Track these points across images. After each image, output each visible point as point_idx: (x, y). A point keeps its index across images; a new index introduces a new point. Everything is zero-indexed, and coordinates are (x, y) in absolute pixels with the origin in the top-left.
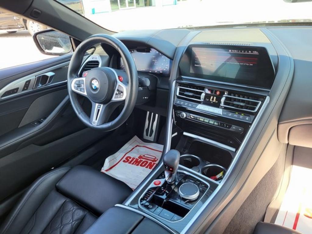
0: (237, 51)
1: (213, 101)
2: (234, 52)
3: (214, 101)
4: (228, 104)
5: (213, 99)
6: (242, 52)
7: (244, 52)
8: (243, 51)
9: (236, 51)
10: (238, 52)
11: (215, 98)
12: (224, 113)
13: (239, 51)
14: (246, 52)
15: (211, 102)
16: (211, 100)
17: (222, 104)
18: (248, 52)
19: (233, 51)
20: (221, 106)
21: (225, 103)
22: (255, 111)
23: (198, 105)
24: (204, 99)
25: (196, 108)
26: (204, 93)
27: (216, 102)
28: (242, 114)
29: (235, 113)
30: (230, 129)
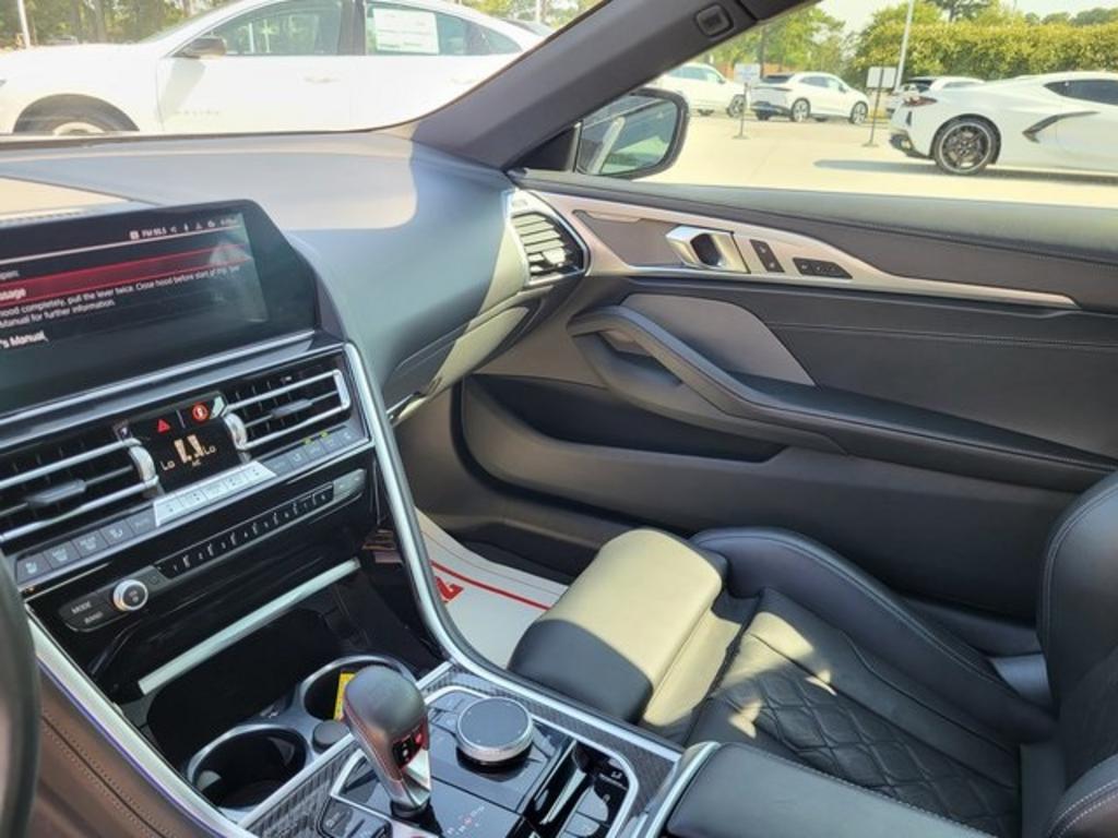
0: (164, 230)
1: (196, 456)
2: (153, 236)
3: (200, 451)
4: (263, 430)
5: (190, 450)
6: (182, 230)
7: (190, 230)
8: (186, 228)
9: (157, 231)
10: (169, 233)
11: (193, 440)
12: (276, 467)
13: (173, 229)
14: (199, 226)
15: (189, 463)
16: (185, 458)
17: (242, 444)
18: (205, 226)
19: (149, 233)
20: (242, 451)
21: (252, 434)
22: (346, 403)
23: (151, 507)
24: (158, 470)
25: (158, 523)
26: (135, 445)
27: (213, 449)
28: (324, 433)
29: (303, 444)
30: (335, 501)
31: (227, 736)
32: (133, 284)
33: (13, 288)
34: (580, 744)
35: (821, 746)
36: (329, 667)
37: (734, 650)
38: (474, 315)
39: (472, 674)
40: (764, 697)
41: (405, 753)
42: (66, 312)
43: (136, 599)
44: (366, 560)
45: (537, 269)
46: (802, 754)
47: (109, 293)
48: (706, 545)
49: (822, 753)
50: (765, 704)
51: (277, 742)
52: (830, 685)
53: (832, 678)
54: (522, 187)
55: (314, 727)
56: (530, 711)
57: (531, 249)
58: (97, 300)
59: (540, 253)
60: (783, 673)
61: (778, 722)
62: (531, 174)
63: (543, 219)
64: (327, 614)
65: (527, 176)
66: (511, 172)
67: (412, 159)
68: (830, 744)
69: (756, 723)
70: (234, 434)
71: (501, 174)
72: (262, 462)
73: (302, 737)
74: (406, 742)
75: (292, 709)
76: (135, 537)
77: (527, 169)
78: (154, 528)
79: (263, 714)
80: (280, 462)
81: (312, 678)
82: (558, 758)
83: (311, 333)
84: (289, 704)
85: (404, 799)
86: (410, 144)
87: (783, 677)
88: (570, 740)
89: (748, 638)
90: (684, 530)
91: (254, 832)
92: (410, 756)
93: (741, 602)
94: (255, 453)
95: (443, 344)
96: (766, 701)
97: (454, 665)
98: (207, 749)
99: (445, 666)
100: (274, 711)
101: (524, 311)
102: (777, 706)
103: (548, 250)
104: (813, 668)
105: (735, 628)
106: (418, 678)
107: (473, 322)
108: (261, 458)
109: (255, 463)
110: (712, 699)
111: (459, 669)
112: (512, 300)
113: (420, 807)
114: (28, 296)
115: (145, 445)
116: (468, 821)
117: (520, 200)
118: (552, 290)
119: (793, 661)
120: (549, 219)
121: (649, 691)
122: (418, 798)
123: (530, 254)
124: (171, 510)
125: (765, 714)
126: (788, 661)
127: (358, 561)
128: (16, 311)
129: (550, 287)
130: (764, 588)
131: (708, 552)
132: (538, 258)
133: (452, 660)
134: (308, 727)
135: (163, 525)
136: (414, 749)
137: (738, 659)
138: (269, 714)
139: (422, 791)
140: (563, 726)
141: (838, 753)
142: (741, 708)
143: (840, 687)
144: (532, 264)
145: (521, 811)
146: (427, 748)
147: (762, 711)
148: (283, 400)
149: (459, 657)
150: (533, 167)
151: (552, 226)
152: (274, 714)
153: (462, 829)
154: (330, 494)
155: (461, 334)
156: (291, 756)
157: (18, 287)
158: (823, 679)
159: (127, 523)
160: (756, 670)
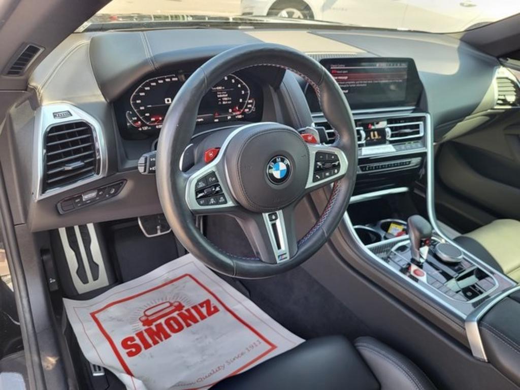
1: (375, 138)
3: (377, 137)
4: (396, 135)
5: (374, 136)
10: (387, 66)
11: (376, 133)
15: (373, 140)
16: (372, 138)
17: (389, 138)
20: (387, 140)
21: (392, 136)
22: (421, 134)
23: (361, 149)
24: (366, 138)
26: (361, 130)
27: (380, 137)
28: (412, 142)
29: (405, 144)
30: (411, 165)
32: (373, 80)
33: (344, 76)
38: (469, 114)
39: (441, 237)
42: (354, 85)
45: (500, 102)
47: (366, 82)
54: (504, 66)
57: (501, 93)
58: (363, 84)
59: (504, 96)
62: (510, 61)
63: (510, 81)
65: (508, 62)
66: (501, 59)
67: (459, 48)
70: (387, 134)
71: (496, 59)
72: (393, 145)
73: (380, 235)
75: (376, 227)
77: (509, 59)
78: (361, 156)
79: (366, 225)
80: (398, 147)
81: (383, 221)
83: (414, 108)
84: (375, 225)
85: (417, 258)
86: (459, 42)
91: (370, 251)
94: (391, 142)
95: (453, 123)
97: (434, 232)
101: (487, 118)
103: (508, 95)
107: (467, 118)
108: (394, 144)
109: (391, 146)
111: (436, 234)
112: (484, 113)
113: (421, 263)
114: (348, 79)
115: (364, 130)
117: (502, 72)
118: (503, 113)
120: (513, 82)
123: (499, 95)
127: (409, 188)
128: (343, 83)
129: (503, 111)
132: (502, 97)
133: (434, 230)
134: (383, 234)
135: (364, 155)
144: (499, 99)
148: (405, 127)
149: (437, 230)
150: (512, 58)
151: (513, 85)
154: (410, 162)
155: (461, 121)
157: (346, 76)
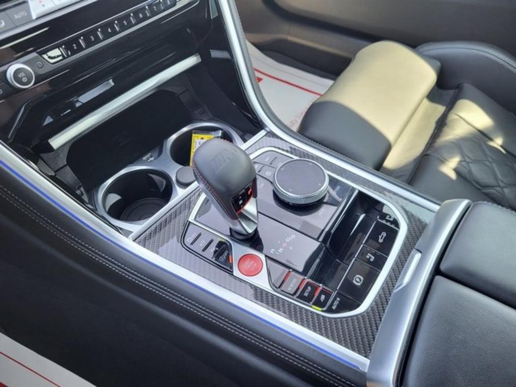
23: (25, 1)
25: (34, 17)
30: (178, 6)
31: (123, 172)
34: (360, 193)
35: (496, 187)
36: (185, 129)
37: (442, 124)
39: (282, 139)
40: (463, 155)
41: (241, 202)
43: (25, 80)
44: (205, 57)
46: (484, 191)
48: (426, 53)
49: (496, 190)
50: (463, 160)
51: (154, 177)
52: (502, 146)
53: (504, 142)
55: (176, 171)
56: (326, 169)
60: (475, 140)
61: (471, 171)
64: (180, 94)
68: (502, 184)
69: (456, 170)
73: (170, 177)
74: (241, 195)
75: (162, 156)
76: (17, 27)
78: (32, 21)
79: (144, 158)
81: (174, 137)
82: (345, 203)
84: (160, 153)
85: (238, 228)
87: (474, 141)
88: (353, 189)
89: (452, 116)
90: (413, 43)
91: (139, 243)
92: (244, 204)
93: (445, 92)
96: (464, 157)
97: (268, 132)
98: (109, 181)
99: (262, 133)
100: (151, 157)
102: (470, 161)
104: (492, 136)
105: (441, 109)
106: (245, 141)
110: (427, 155)
111: (271, 134)
113: (251, 234)
116: (285, 245)
119: (480, 131)
121: (388, 148)
122: (249, 228)
124: (43, 6)
125: (462, 165)
126: (476, 131)
127: (199, 56)
130: (462, 83)
131: (429, 58)
133: (267, 129)
134: (173, 170)
135: (38, 18)
136: (246, 198)
137: (446, 129)
138: (148, 159)
139: (252, 223)
140: (348, 179)
141: (506, 191)
142: (446, 160)
143: (509, 149)
145: (321, 239)
146: (255, 196)
147: (460, 162)
149: (271, 126)
152: (152, 159)
153: (281, 250)
156: (163, 188)
158: (498, 142)
159: (6, 14)
160: (457, 137)
